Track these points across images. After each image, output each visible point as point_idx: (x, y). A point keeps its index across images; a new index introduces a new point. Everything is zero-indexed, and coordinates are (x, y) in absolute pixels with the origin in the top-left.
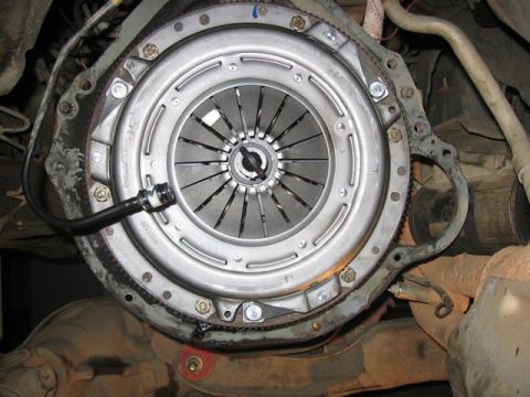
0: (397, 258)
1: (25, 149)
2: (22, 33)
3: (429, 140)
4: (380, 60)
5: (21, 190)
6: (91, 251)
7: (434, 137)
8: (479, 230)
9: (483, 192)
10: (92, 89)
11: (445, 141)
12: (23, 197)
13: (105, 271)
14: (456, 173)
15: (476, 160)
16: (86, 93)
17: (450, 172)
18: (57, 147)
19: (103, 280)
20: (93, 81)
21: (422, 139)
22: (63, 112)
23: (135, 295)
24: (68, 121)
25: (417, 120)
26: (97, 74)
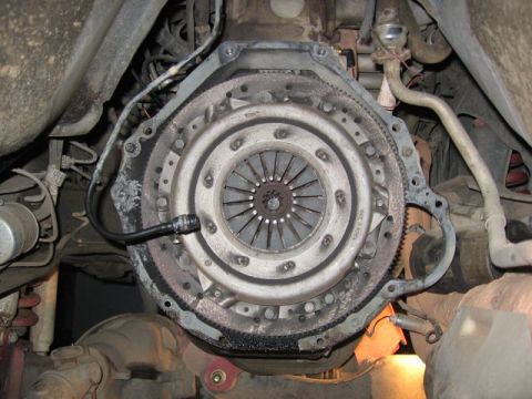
0: (391, 289)
1: (89, 177)
2: (102, 88)
3: (425, 192)
4: (386, 124)
5: (84, 213)
6: (141, 264)
7: (428, 190)
8: (464, 272)
9: (468, 240)
10: (152, 135)
11: (437, 194)
12: (86, 219)
13: (150, 281)
14: (447, 221)
15: (465, 213)
16: (148, 137)
17: (441, 220)
18: (121, 178)
19: (148, 287)
20: (154, 128)
21: (418, 191)
22: (129, 151)
23: (172, 302)
24: (132, 159)
25: (415, 175)
26: (158, 124)
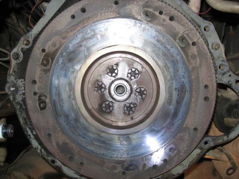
0: (206, 143)
3: (228, 74)
4: (199, 27)
6: (32, 136)
7: (231, 73)
10: (30, 45)
11: (237, 75)
13: (39, 147)
16: (27, 47)
18: (12, 78)
19: (39, 151)
20: (31, 40)
21: (224, 74)
22: (14, 59)
23: (56, 161)
24: (17, 64)
25: (221, 63)
26: (33, 37)
